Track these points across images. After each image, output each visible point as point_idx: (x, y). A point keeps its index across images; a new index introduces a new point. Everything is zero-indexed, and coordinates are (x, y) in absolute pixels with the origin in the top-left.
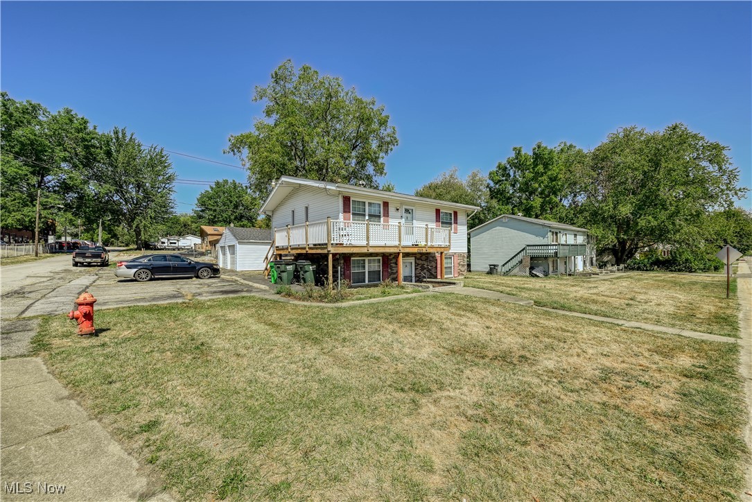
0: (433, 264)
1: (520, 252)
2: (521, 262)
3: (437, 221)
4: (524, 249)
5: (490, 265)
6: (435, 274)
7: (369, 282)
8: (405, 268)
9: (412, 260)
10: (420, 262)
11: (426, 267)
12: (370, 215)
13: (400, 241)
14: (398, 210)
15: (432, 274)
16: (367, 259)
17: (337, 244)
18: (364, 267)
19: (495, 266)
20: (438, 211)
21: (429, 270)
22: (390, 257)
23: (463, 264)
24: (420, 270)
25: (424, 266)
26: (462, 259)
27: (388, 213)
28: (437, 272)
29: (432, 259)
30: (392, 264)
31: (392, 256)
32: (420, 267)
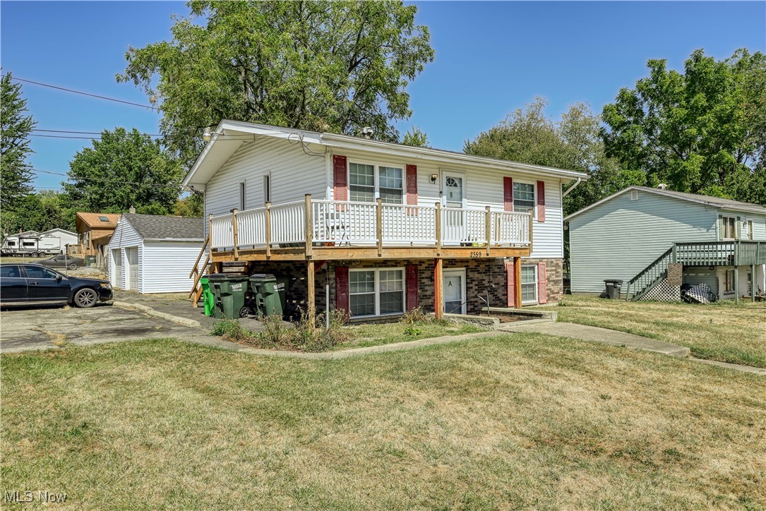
0: (500, 279)
1: (664, 256)
2: (665, 275)
3: (506, 200)
4: (670, 251)
5: (607, 282)
6: (504, 298)
7: (381, 312)
8: (447, 287)
9: (461, 272)
10: (476, 276)
11: (487, 285)
12: (382, 191)
13: (438, 236)
14: (433, 179)
15: (497, 298)
16: (377, 271)
17: (322, 244)
18: (372, 285)
19: (615, 282)
20: (508, 182)
21: (492, 291)
22: (419, 268)
23: (557, 279)
24: (476, 290)
25: (484, 282)
26: (554, 270)
27: (416, 187)
28: (507, 295)
29: (498, 270)
30: (423, 281)
31: (424, 266)
32: (476, 285)
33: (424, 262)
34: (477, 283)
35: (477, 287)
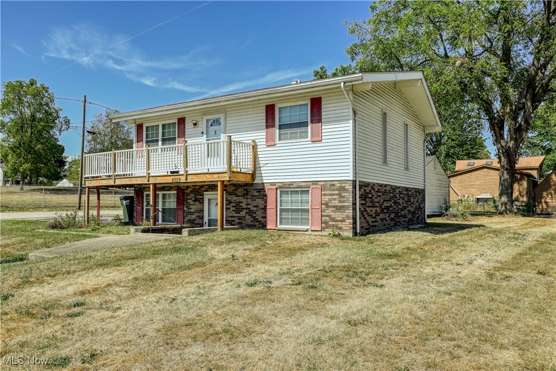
0: (259, 202)
3: (267, 127)
6: (262, 220)
7: (163, 220)
10: (234, 198)
12: (163, 140)
13: (148, 168)
15: (256, 220)
16: (160, 194)
20: (271, 109)
21: (250, 213)
22: (186, 191)
23: (341, 204)
24: (233, 211)
25: (241, 204)
26: (337, 195)
27: (184, 133)
28: (266, 217)
29: (258, 194)
30: (188, 201)
31: (189, 190)
32: (234, 206)
33: (189, 187)
34: (234, 205)
35: (234, 209)
